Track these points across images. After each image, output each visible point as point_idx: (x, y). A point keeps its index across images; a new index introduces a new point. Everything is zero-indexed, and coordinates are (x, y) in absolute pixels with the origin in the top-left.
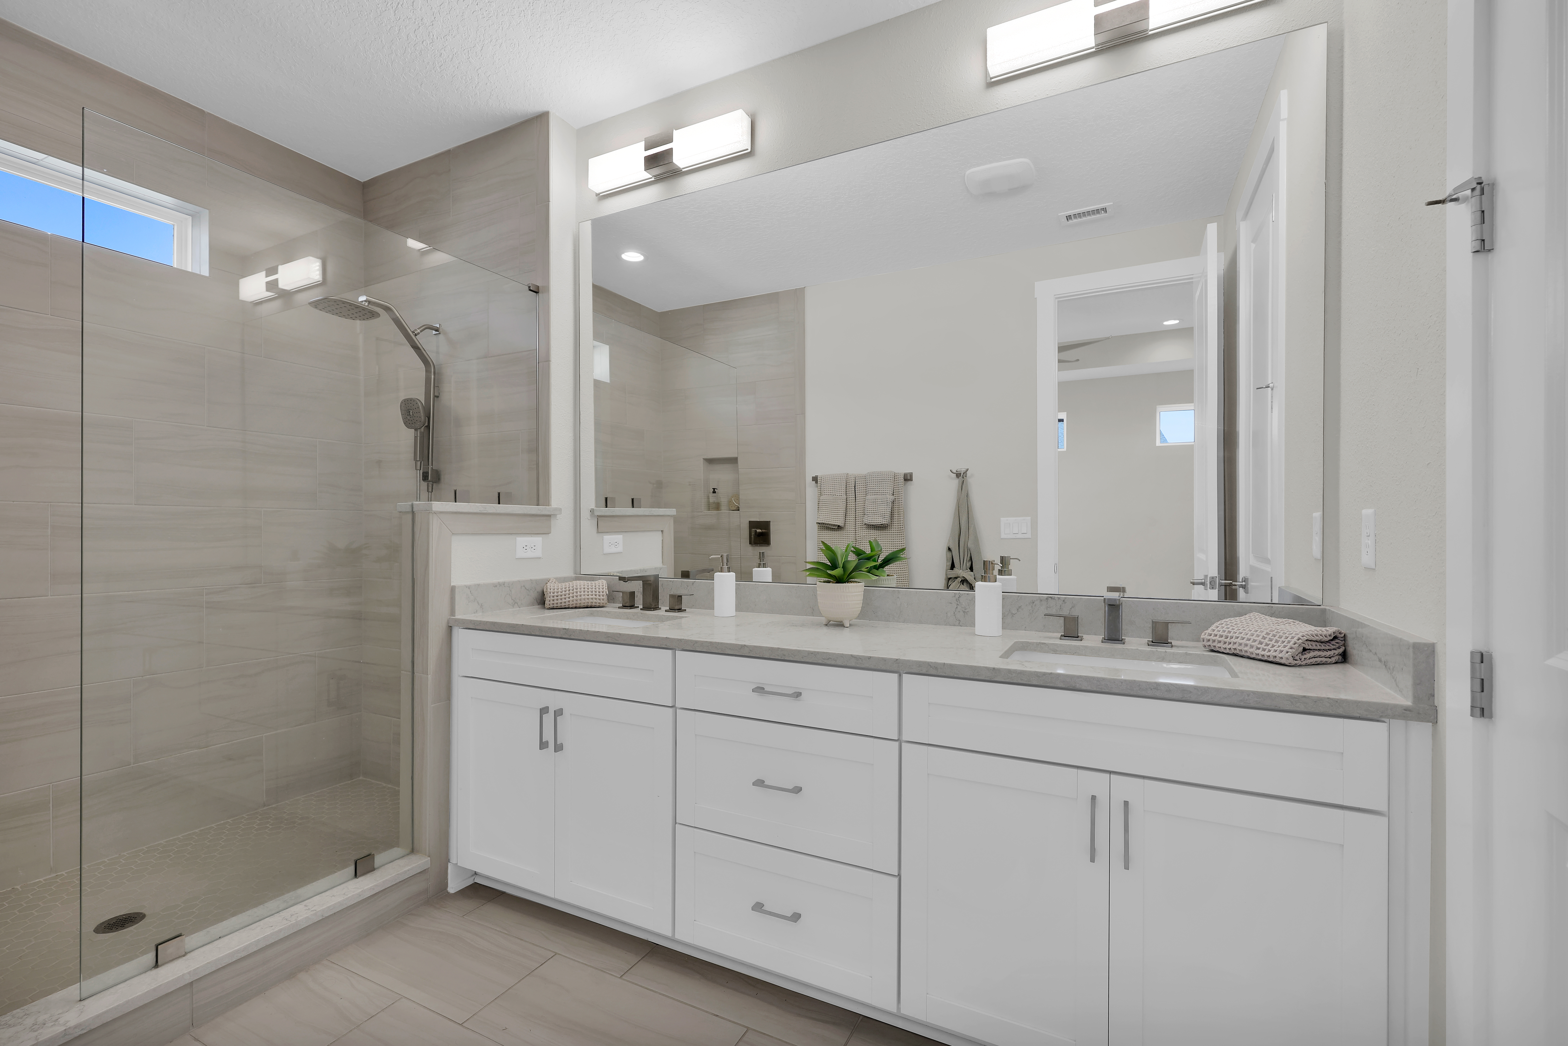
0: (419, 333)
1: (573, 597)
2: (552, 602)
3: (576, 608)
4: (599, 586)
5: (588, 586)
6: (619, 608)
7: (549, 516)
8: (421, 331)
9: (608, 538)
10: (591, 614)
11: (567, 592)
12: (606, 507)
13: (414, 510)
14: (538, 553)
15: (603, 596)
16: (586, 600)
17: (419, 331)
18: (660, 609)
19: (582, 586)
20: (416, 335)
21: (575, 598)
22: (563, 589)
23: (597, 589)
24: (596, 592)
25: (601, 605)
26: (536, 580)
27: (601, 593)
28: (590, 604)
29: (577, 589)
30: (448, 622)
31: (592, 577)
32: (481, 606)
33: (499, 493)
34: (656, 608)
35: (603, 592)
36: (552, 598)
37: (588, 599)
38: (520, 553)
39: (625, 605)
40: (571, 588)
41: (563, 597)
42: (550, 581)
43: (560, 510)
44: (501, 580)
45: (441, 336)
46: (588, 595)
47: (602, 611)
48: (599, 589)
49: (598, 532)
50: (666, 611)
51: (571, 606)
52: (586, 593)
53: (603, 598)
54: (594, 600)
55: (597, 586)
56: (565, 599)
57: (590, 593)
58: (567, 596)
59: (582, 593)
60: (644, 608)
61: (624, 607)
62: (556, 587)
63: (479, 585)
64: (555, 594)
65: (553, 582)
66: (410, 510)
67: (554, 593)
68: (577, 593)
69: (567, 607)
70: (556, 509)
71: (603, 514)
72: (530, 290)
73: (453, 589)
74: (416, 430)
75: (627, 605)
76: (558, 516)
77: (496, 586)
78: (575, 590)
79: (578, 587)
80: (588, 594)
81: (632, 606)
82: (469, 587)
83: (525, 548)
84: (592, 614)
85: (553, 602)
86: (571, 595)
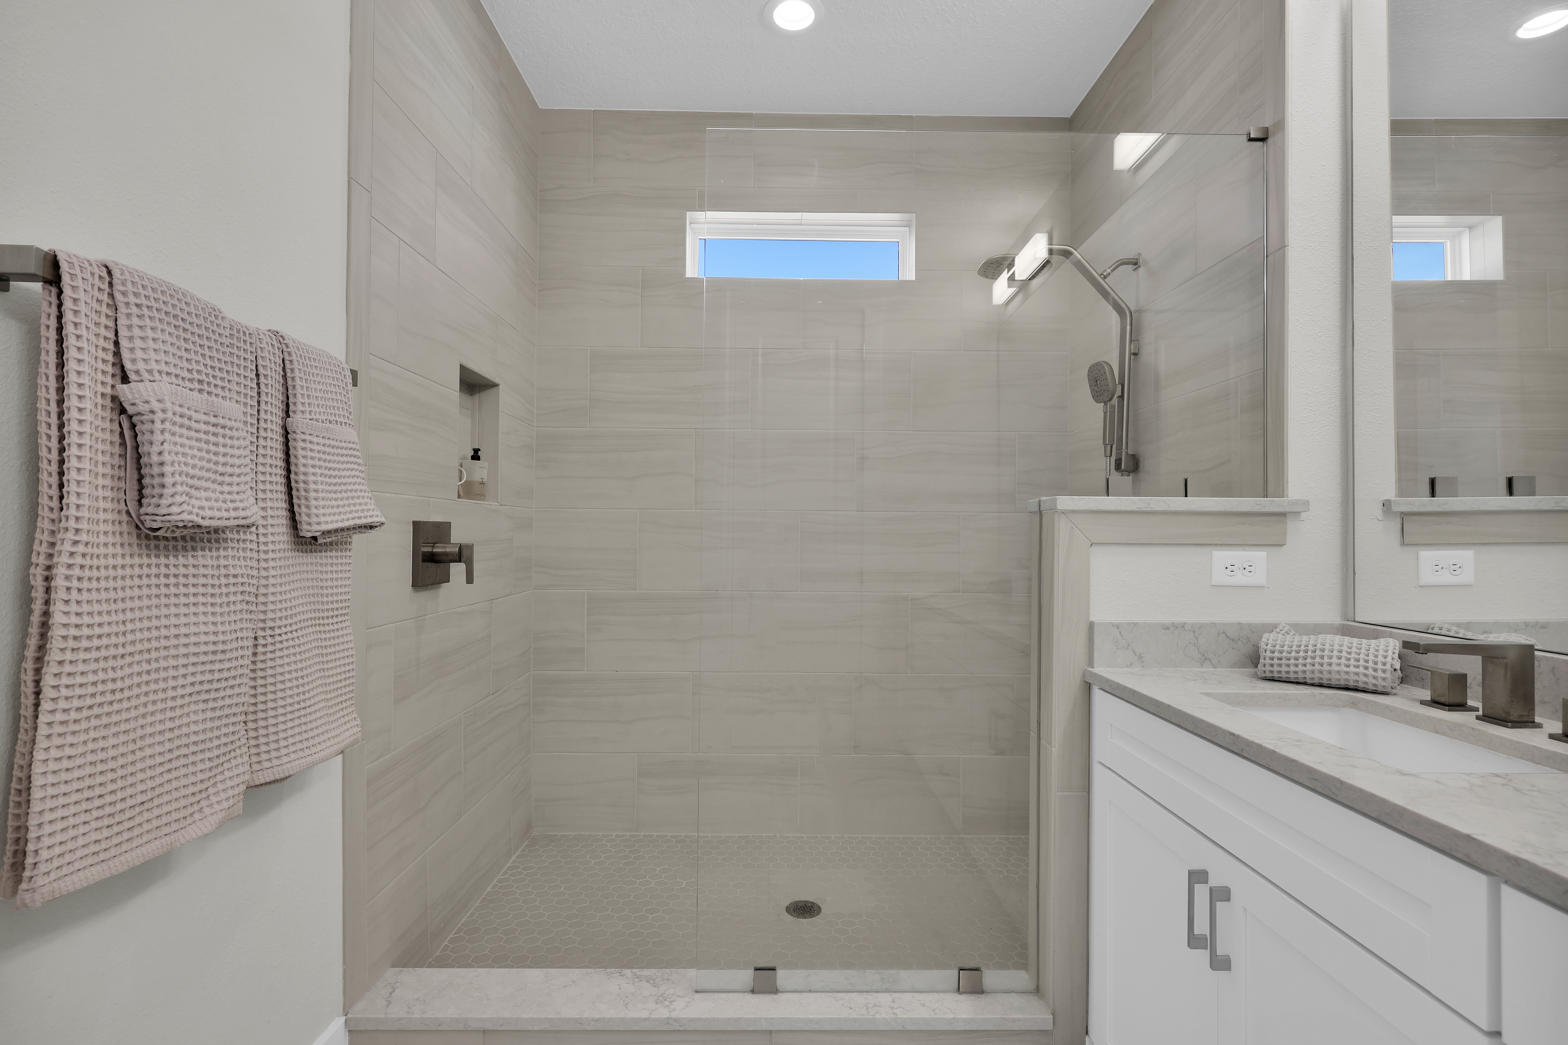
0: (1109, 274)
1: (1314, 665)
2: (1268, 668)
3: (1321, 686)
4: (1377, 651)
5: (1350, 648)
6: (1423, 702)
7: (1283, 515)
8: (1112, 271)
9: (1428, 556)
10: (1353, 703)
11: (1302, 654)
12: (1433, 496)
13: (1041, 509)
14: (1259, 577)
15: (1384, 671)
16: (1343, 674)
17: (1109, 270)
18: (1539, 726)
19: (1336, 647)
20: (1105, 277)
21: (1317, 667)
22: (1294, 648)
23: (1371, 657)
24: (1367, 661)
25: (1380, 689)
26: (1250, 625)
27: (1380, 666)
28: (1351, 684)
29: (1323, 650)
30: (1084, 675)
31: (1375, 630)
32: (1140, 657)
33: (1186, 481)
34: (1527, 722)
35: (1384, 664)
36: (1268, 661)
37: (1347, 673)
38: (1220, 577)
39: (1437, 699)
40: (1310, 648)
41: (1292, 661)
42: (1278, 630)
43: (1306, 503)
44: (1178, 619)
45: (1141, 270)
46: (1348, 666)
47: (1376, 702)
48: (1376, 656)
49: (1403, 543)
50: (1552, 737)
51: (1309, 681)
52: (1343, 661)
53: (1383, 675)
54: (1361, 676)
55: (1372, 651)
56: (1297, 666)
57: (1352, 662)
58: (1301, 661)
59: (1334, 660)
60: (1488, 717)
61: (1435, 703)
62: (1279, 642)
63: (1135, 624)
64: (1276, 654)
65: (1282, 632)
66: (1037, 509)
67: (1273, 652)
68: (1322, 657)
69: (1301, 680)
70: (1296, 502)
71: (1415, 509)
72: (1251, 140)
73: (1091, 626)
74: (1105, 403)
75: (1442, 700)
76: (1304, 516)
77: (1168, 628)
78: (1318, 653)
79: (1327, 647)
80: (1347, 663)
81: (1460, 706)
82: (1117, 626)
83: (1232, 568)
84: (1354, 705)
85: (1272, 669)
86: (1309, 660)
